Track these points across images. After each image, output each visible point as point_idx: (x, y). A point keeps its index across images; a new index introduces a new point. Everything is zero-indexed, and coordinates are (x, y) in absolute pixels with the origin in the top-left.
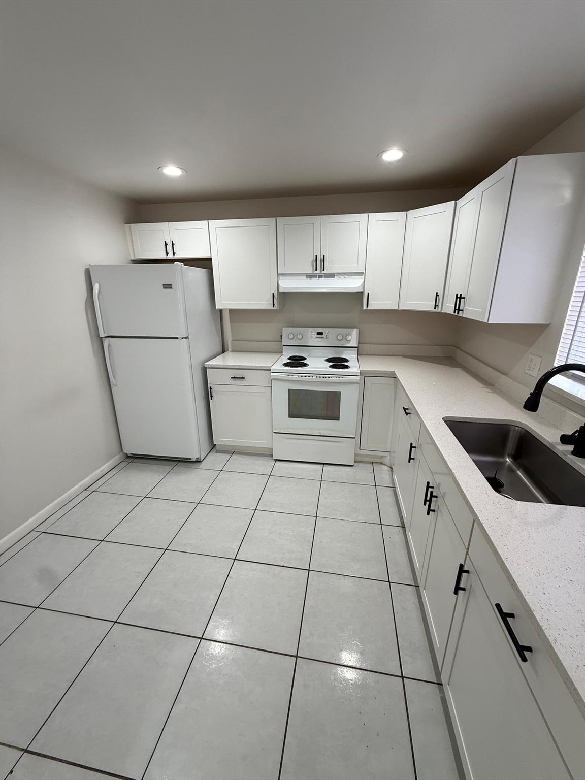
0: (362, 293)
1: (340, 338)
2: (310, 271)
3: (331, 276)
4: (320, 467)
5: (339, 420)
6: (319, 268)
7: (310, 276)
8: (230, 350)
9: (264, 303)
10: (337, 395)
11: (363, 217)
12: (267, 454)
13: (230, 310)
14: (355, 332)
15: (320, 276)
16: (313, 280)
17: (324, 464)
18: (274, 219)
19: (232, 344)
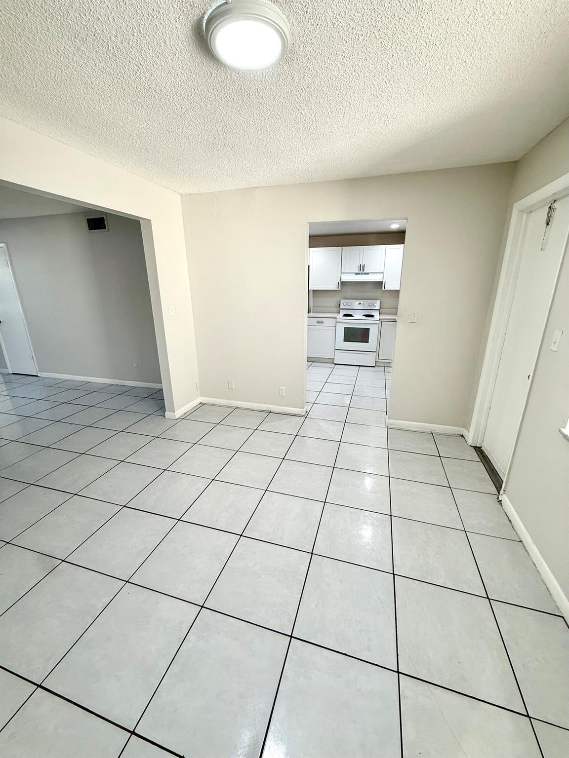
0: (382, 282)
1: (370, 305)
2: (357, 272)
3: (368, 274)
4: (358, 367)
5: (368, 342)
6: (362, 269)
7: (356, 274)
8: (311, 311)
9: (333, 286)
10: (368, 330)
11: (383, 247)
12: (332, 361)
13: (313, 291)
14: (378, 302)
15: (362, 274)
16: (358, 275)
17: (360, 366)
18: (341, 248)
19: (313, 309)
